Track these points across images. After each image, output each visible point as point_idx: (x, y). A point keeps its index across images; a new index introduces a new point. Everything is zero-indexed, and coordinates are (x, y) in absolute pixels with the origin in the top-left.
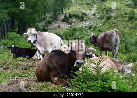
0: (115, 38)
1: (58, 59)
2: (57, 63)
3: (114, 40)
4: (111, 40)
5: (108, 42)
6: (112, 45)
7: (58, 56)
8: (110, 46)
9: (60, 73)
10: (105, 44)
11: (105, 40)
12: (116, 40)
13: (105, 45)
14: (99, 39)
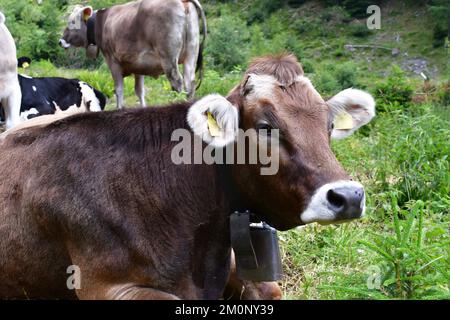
0: (182, 28)
1: (120, 169)
2: (120, 197)
3: (177, 33)
4: (166, 36)
5: (152, 44)
6: (168, 56)
7: (118, 153)
8: (163, 57)
9: (154, 257)
10: (139, 52)
11: (143, 36)
12: (187, 36)
13: (142, 54)
14: (113, 31)
